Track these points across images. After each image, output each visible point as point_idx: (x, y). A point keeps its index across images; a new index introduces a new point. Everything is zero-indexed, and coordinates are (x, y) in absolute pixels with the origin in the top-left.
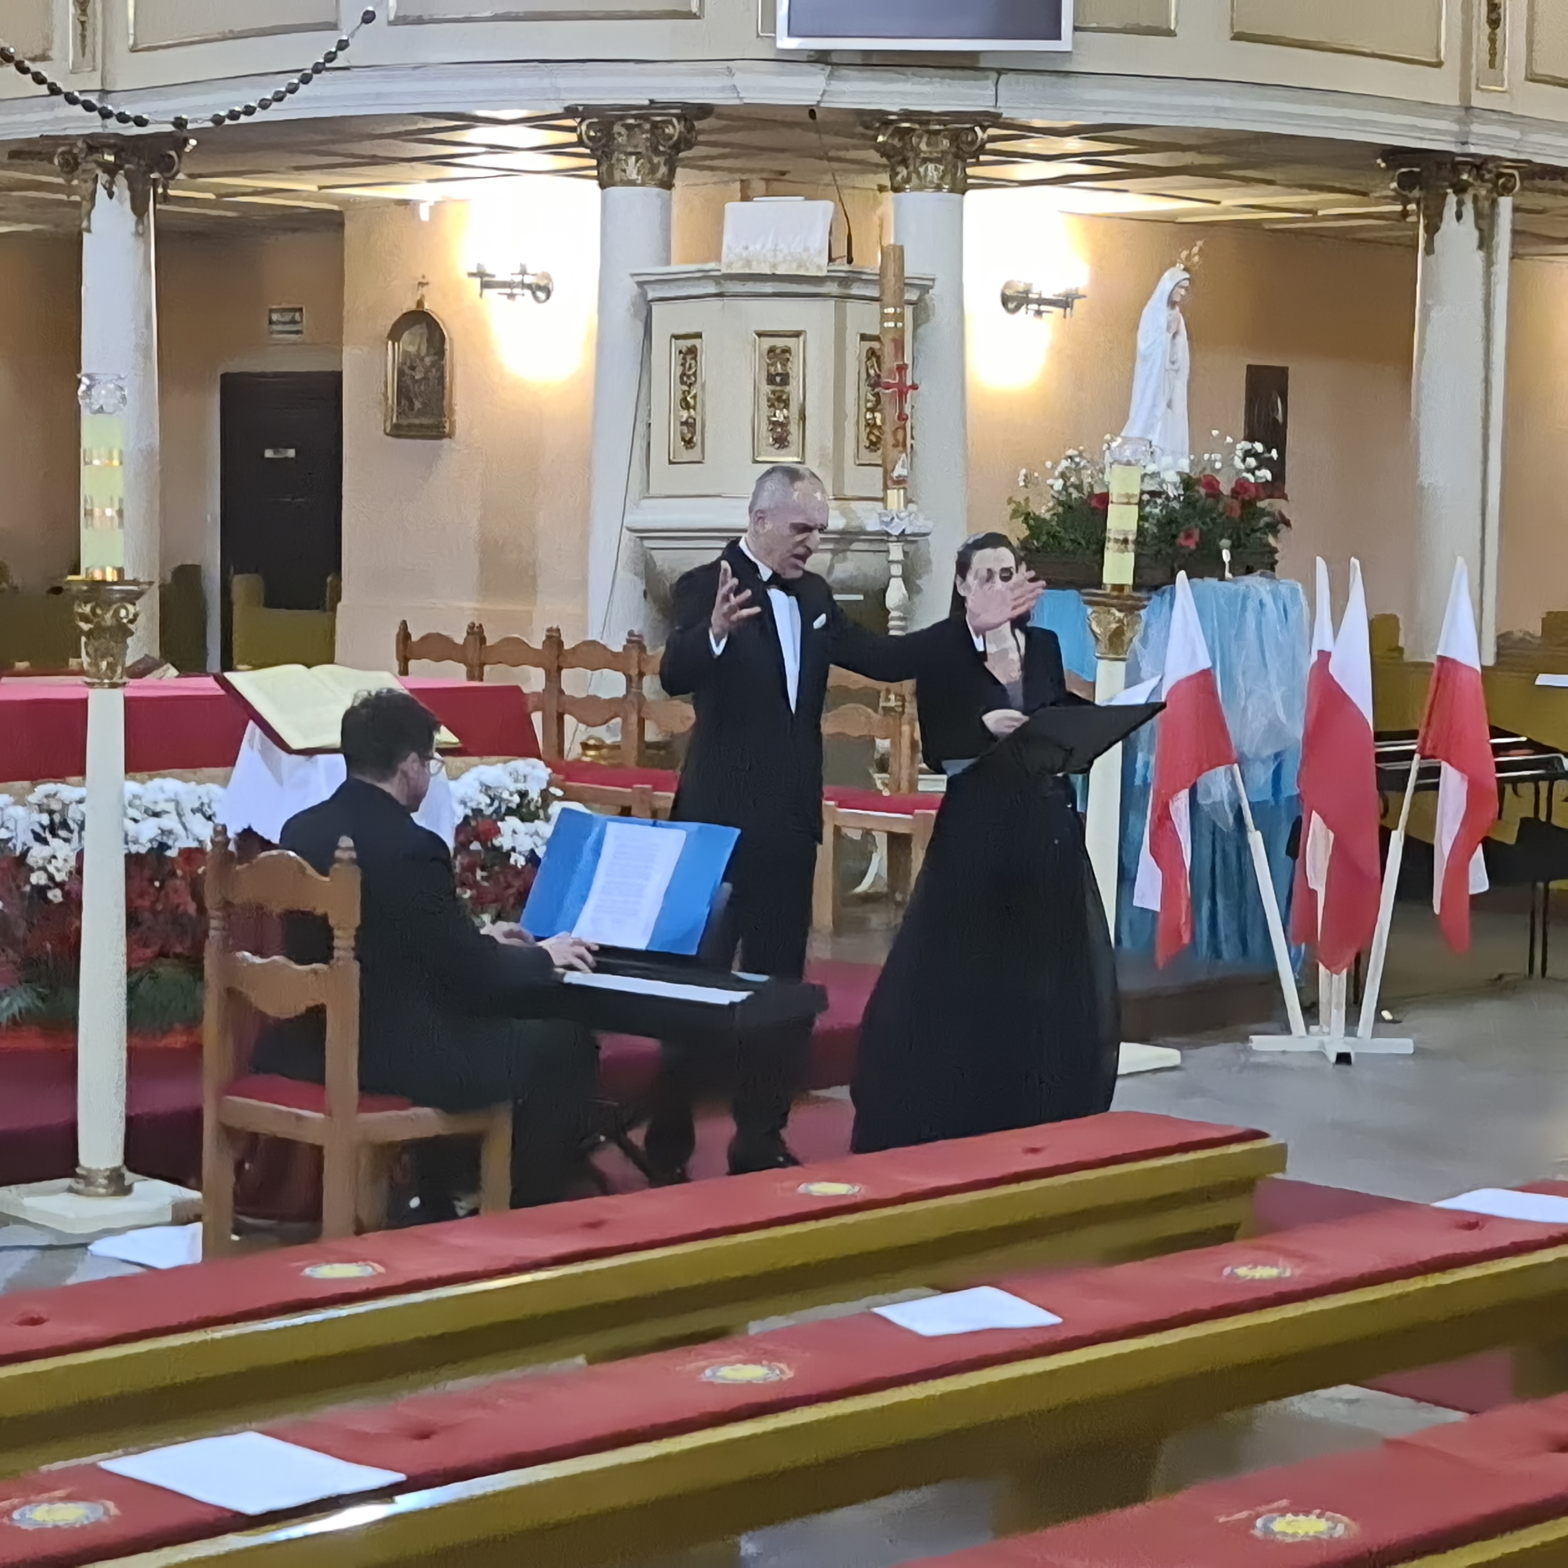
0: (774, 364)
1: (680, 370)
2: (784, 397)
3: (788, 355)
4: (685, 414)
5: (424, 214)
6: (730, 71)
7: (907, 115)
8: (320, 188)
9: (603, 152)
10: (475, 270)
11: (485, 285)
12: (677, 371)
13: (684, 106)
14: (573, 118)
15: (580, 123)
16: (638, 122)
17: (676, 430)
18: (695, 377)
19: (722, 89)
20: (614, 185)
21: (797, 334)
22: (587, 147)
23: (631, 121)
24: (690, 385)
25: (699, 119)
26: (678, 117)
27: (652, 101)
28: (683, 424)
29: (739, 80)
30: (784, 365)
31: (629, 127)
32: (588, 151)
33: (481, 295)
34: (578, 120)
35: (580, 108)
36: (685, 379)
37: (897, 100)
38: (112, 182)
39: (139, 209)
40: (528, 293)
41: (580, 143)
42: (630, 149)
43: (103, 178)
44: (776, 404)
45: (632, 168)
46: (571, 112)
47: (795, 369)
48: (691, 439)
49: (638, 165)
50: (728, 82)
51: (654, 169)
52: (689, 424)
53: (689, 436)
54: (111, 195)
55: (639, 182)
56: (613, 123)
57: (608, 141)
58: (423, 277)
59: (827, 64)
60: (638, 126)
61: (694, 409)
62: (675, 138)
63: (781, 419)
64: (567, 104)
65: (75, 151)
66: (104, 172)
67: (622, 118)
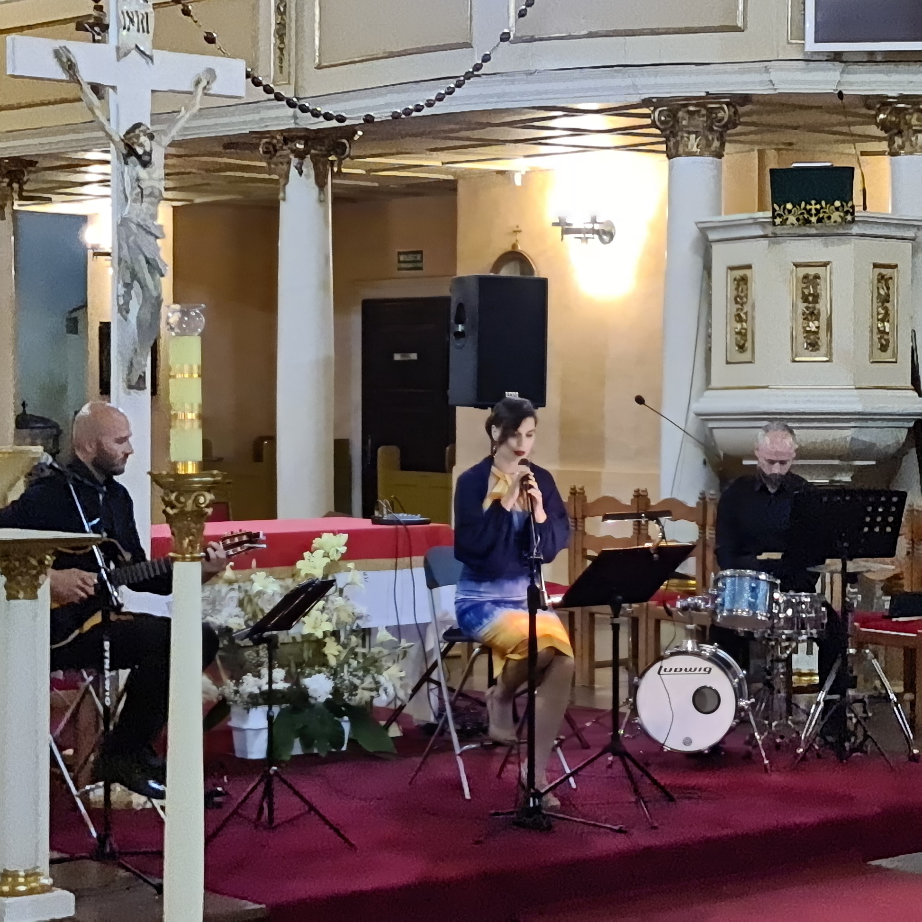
0: (807, 287)
1: (735, 293)
2: (816, 312)
3: (818, 280)
4: (739, 326)
5: (518, 180)
6: (767, 70)
7: (903, 98)
8: (443, 164)
9: (671, 132)
10: (558, 221)
11: (566, 231)
12: (732, 293)
13: (733, 96)
14: (648, 107)
15: (653, 112)
16: (697, 109)
17: (732, 339)
18: (747, 298)
19: (761, 82)
20: (680, 156)
21: (825, 265)
22: (658, 128)
23: (691, 108)
24: (742, 305)
25: (742, 105)
26: (728, 104)
27: (707, 93)
28: (737, 333)
29: (774, 76)
30: (815, 288)
31: (691, 113)
32: (658, 132)
33: (562, 239)
34: (652, 108)
35: (654, 100)
36: (738, 299)
37: (895, 88)
38: (301, 164)
39: (321, 183)
40: (596, 236)
41: (653, 125)
42: (691, 129)
43: (295, 161)
44: (809, 318)
45: (693, 143)
46: (646, 103)
47: (824, 290)
48: (744, 345)
49: (698, 140)
50: (765, 77)
51: (709, 144)
52: (742, 334)
53: (742, 342)
54: (301, 173)
55: (698, 154)
56: (678, 110)
57: (674, 123)
58: (517, 227)
59: (842, 62)
60: (698, 112)
61: (746, 321)
62: (726, 120)
63: (814, 329)
64: (644, 97)
65: (275, 141)
66: (295, 157)
67: (685, 106)
